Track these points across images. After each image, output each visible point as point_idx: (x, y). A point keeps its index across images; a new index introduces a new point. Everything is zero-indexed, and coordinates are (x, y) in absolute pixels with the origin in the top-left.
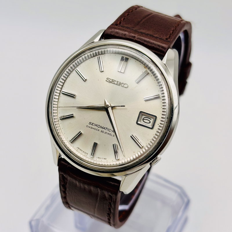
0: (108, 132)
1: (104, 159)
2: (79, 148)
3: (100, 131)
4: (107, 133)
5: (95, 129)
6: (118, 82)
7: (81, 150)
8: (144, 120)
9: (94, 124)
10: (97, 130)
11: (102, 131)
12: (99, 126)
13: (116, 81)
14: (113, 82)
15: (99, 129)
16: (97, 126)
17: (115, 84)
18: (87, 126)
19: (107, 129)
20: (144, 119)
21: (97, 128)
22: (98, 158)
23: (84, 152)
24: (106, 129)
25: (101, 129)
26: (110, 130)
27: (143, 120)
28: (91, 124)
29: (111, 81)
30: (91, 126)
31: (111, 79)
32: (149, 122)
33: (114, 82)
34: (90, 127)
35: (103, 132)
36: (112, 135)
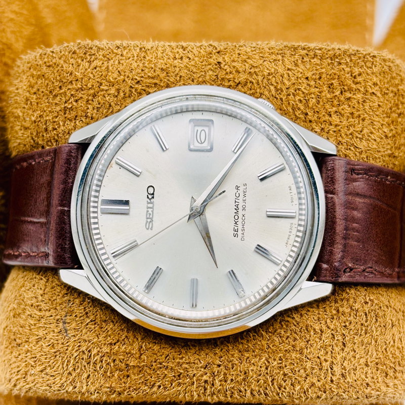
0: (241, 198)
1: (291, 191)
2: (287, 243)
3: (244, 212)
4: (244, 198)
5: (243, 223)
6: (148, 208)
7: (288, 238)
9: (236, 228)
10: (243, 219)
11: (244, 209)
12: (236, 217)
13: (148, 211)
14: (151, 216)
15: (240, 216)
16: (236, 221)
18: (243, 239)
19: (237, 200)
20: (200, 142)
21: (240, 220)
22: (292, 202)
23: (290, 232)
24: (237, 203)
25: (241, 213)
26: (237, 195)
27: (202, 143)
28: (236, 233)
29: (149, 220)
30: (240, 232)
31: (147, 222)
32: (203, 131)
33: (150, 214)
34: (243, 234)
35: (244, 206)
36: (245, 187)
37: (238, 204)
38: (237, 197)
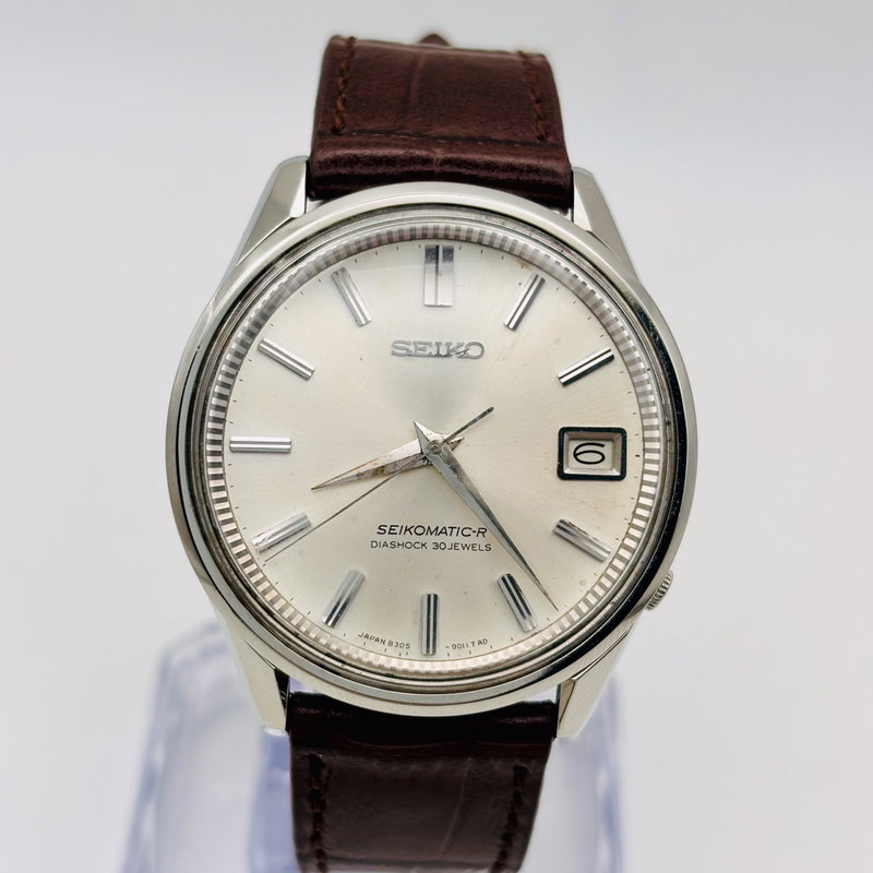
0: (461, 540)
1: (476, 644)
2: (367, 636)
3: (430, 546)
4: (460, 547)
5: (408, 545)
6: (438, 344)
7: (377, 640)
8: (579, 457)
9: (398, 530)
10: (417, 545)
11: (437, 546)
12: (420, 530)
13: (429, 344)
14: (421, 352)
15: (423, 539)
16: (412, 530)
17: (430, 355)
18: (374, 544)
19: (455, 531)
20: (578, 452)
21: (414, 538)
22: (454, 646)
23: (391, 643)
24: (449, 531)
25: (430, 539)
26: (466, 532)
27: (575, 455)
28: (387, 529)
29: (412, 348)
30: (387, 538)
31: (409, 344)
32: (600, 457)
33: (424, 350)
34: (385, 545)
35: (443, 546)
36: (483, 547)
37: (449, 533)
38: (461, 532)
